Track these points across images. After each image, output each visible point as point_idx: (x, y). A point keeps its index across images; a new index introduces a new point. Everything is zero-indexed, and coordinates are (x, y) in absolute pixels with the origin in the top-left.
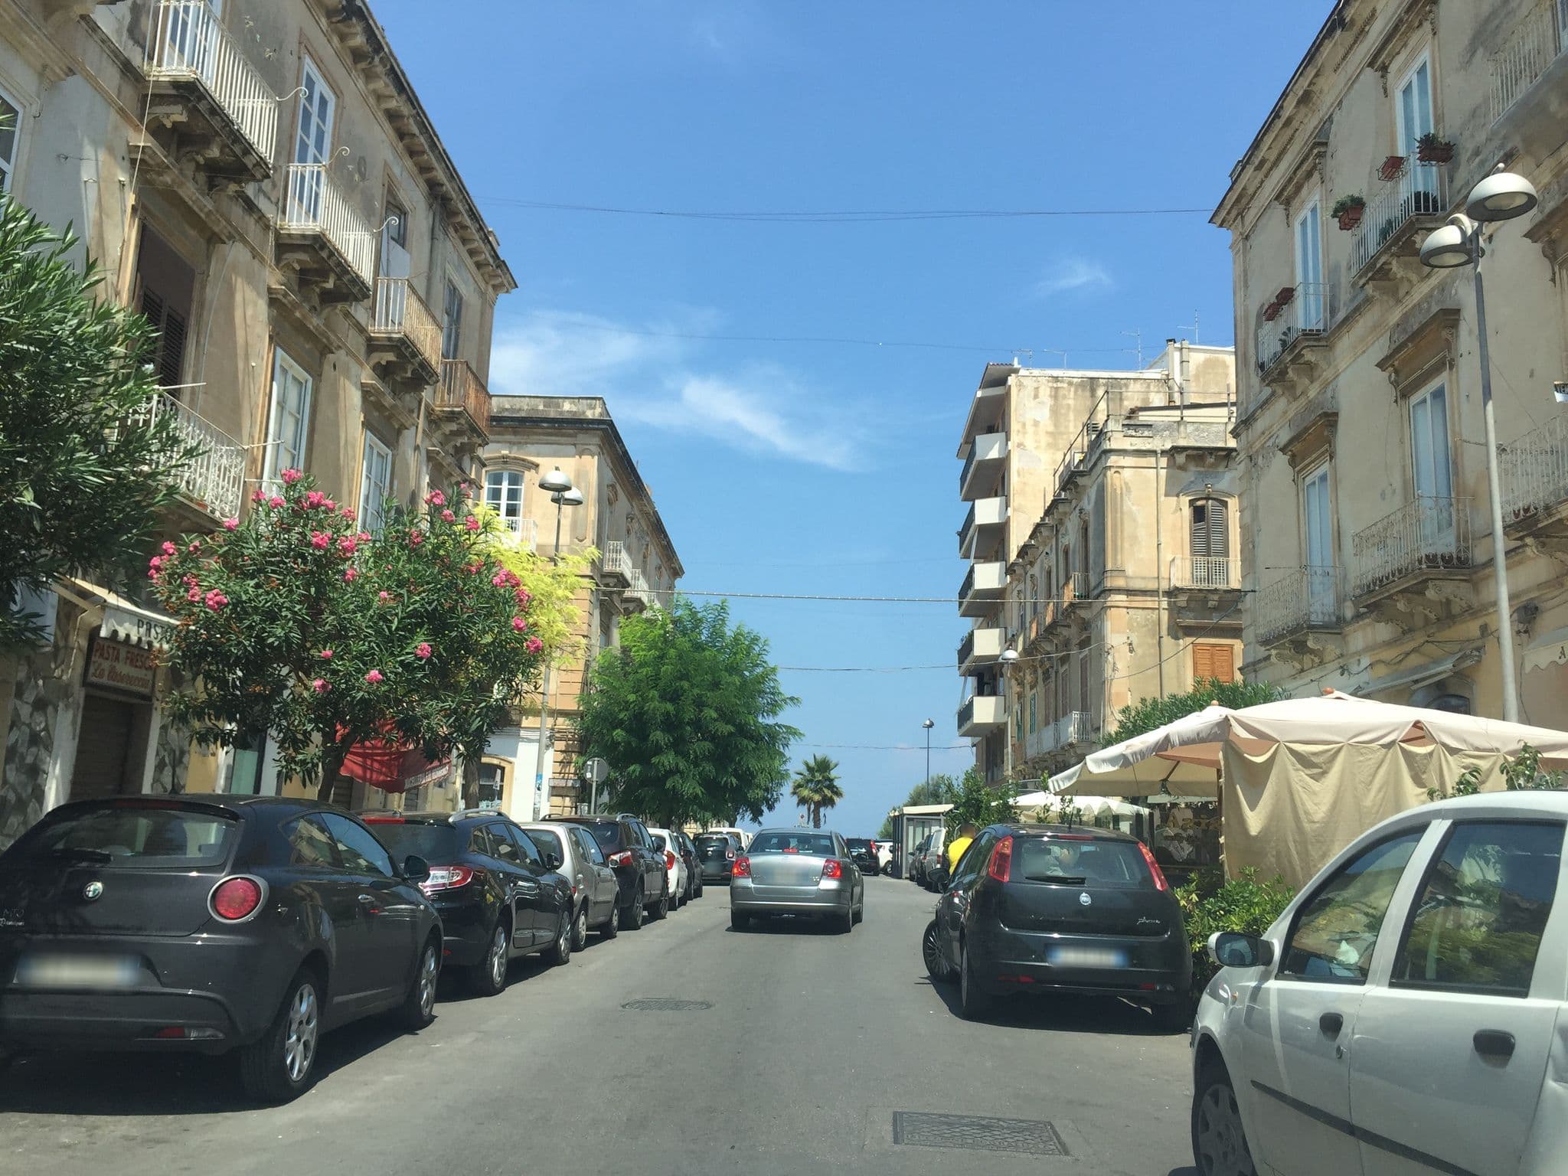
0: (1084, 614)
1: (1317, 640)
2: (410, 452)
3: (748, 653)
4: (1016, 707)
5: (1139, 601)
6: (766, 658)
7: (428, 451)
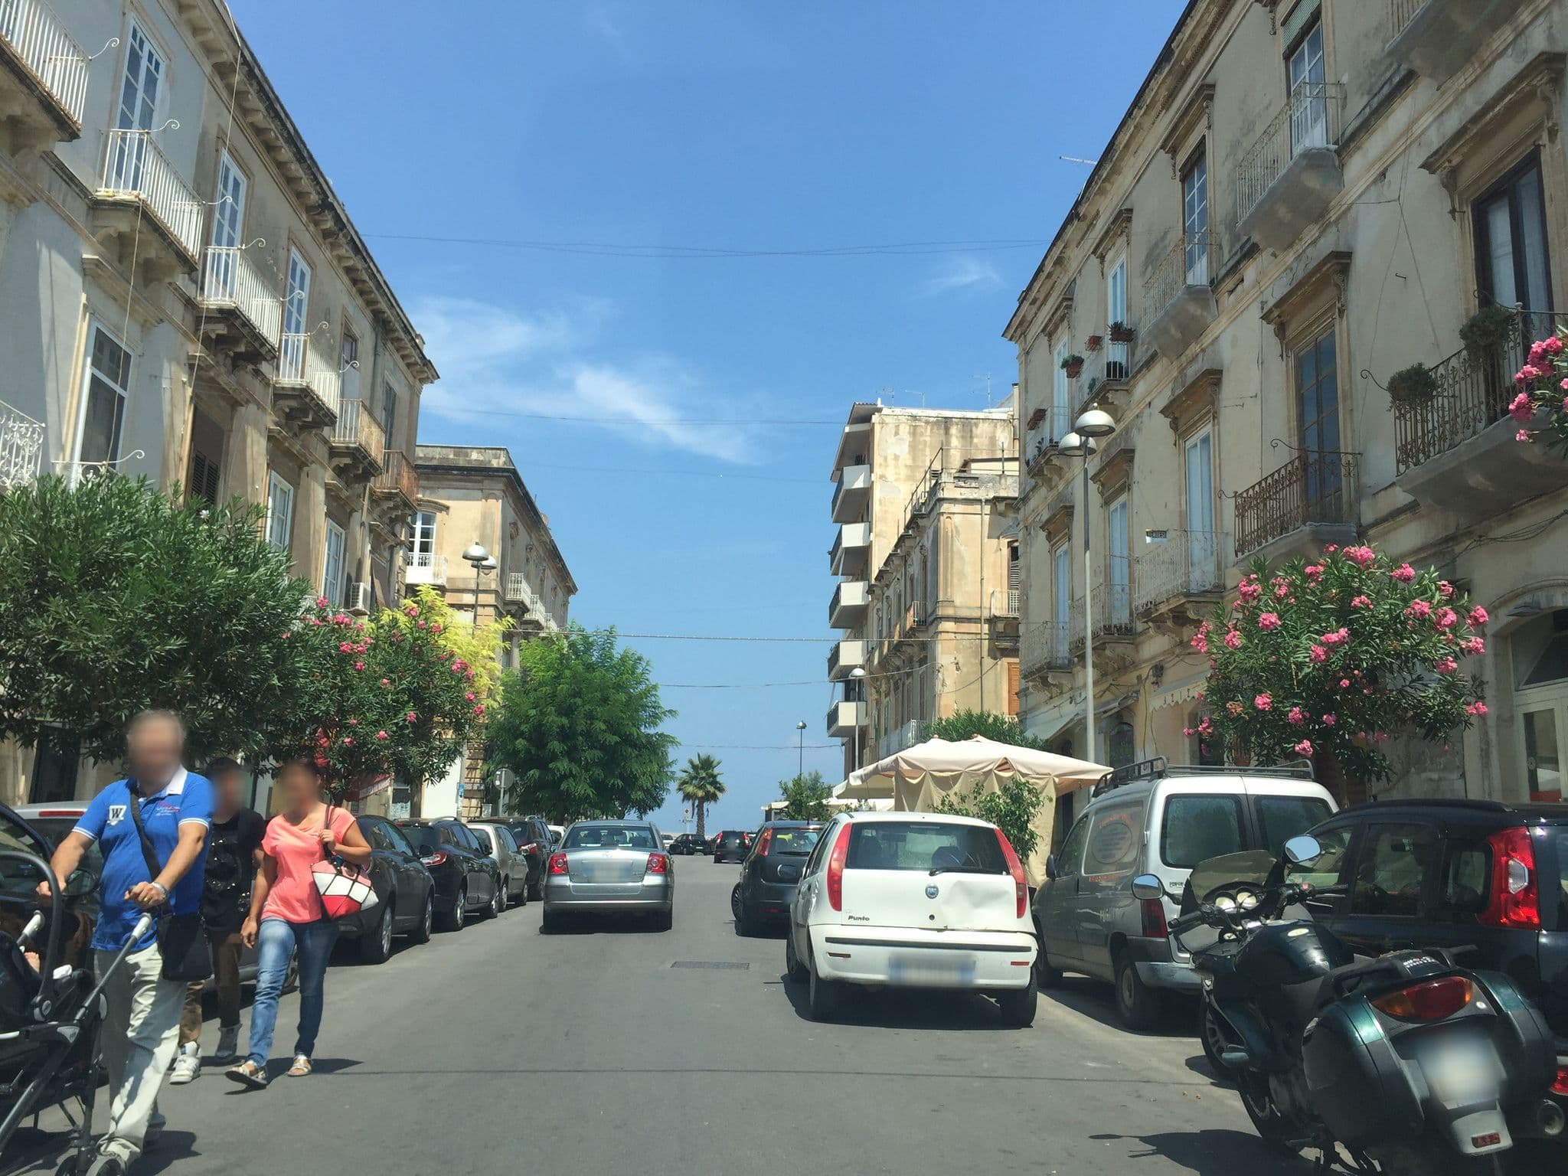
0: (922, 637)
1: (1054, 677)
2: (358, 528)
3: (633, 673)
4: (875, 712)
5: (965, 627)
6: (648, 676)
7: (370, 525)
